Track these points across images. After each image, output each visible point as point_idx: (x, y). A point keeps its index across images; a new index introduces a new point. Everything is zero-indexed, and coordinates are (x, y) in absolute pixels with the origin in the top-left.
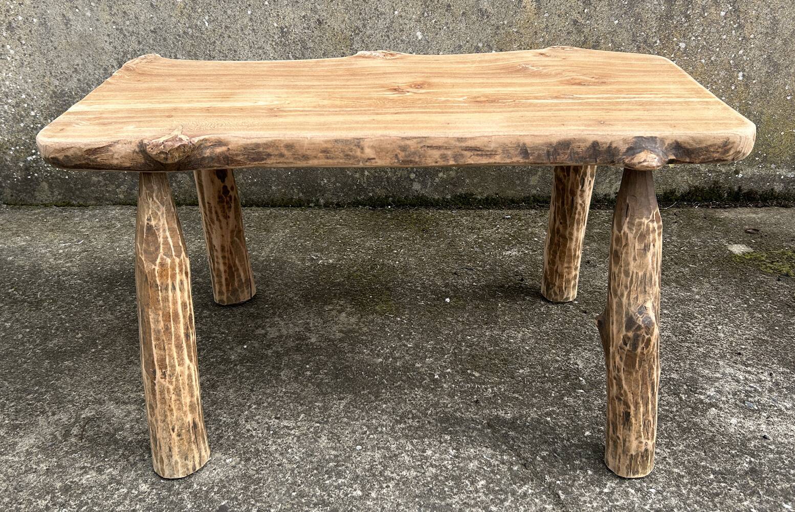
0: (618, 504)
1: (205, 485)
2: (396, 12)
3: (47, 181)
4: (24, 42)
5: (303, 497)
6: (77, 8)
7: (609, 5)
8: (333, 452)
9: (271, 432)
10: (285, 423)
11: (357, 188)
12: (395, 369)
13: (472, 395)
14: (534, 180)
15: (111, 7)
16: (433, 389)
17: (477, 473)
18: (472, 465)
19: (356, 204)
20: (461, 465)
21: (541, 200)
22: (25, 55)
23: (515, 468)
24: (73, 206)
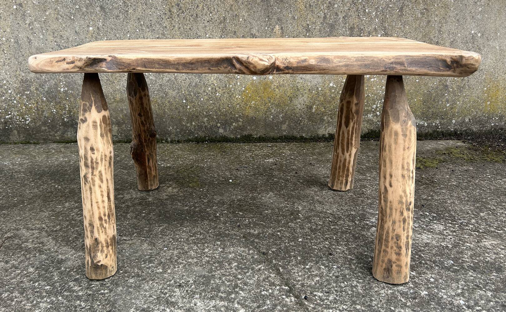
0: (314, 273)
1: (69, 268)
2: (207, 35)
3: (17, 130)
4: (5, 52)
5: (126, 273)
6: (35, 33)
7: (319, 31)
8: (150, 251)
10: (125, 238)
11: (189, 132)
12: (194, 212)
13: (237, 223)
14: (284, 127)
15: (54, 33)
16: (215, 220)
17: (233, 259)
18: (231, 256)
19: (188, 141)
20: (225, 256)
21: (289, 138)
22: (6, 59)
23: (256, 257)
24: (31, 143)
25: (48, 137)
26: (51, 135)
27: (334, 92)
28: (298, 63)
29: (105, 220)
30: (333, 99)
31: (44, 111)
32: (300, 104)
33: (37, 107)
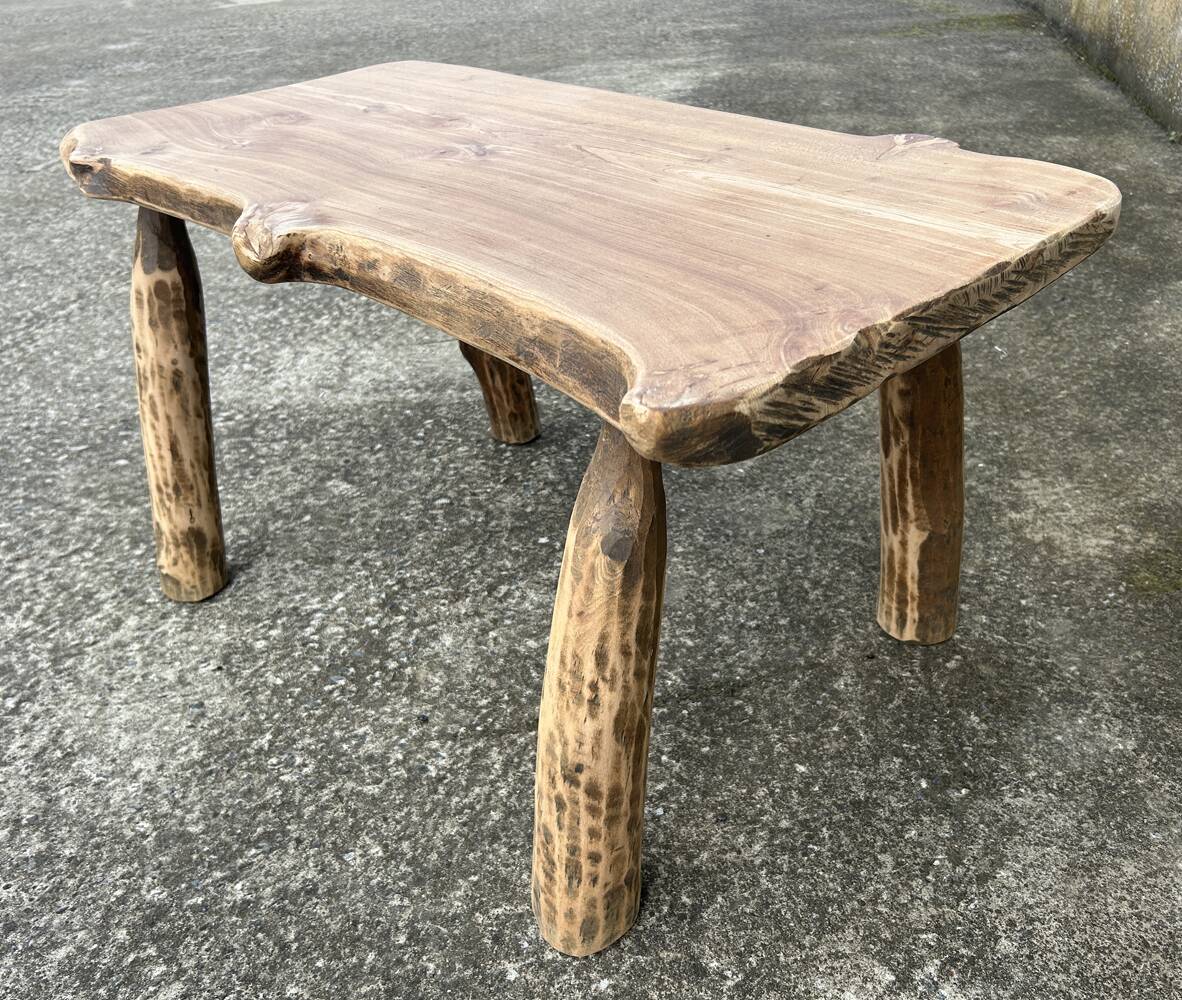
28: (361, 266)
29: (168, 495)
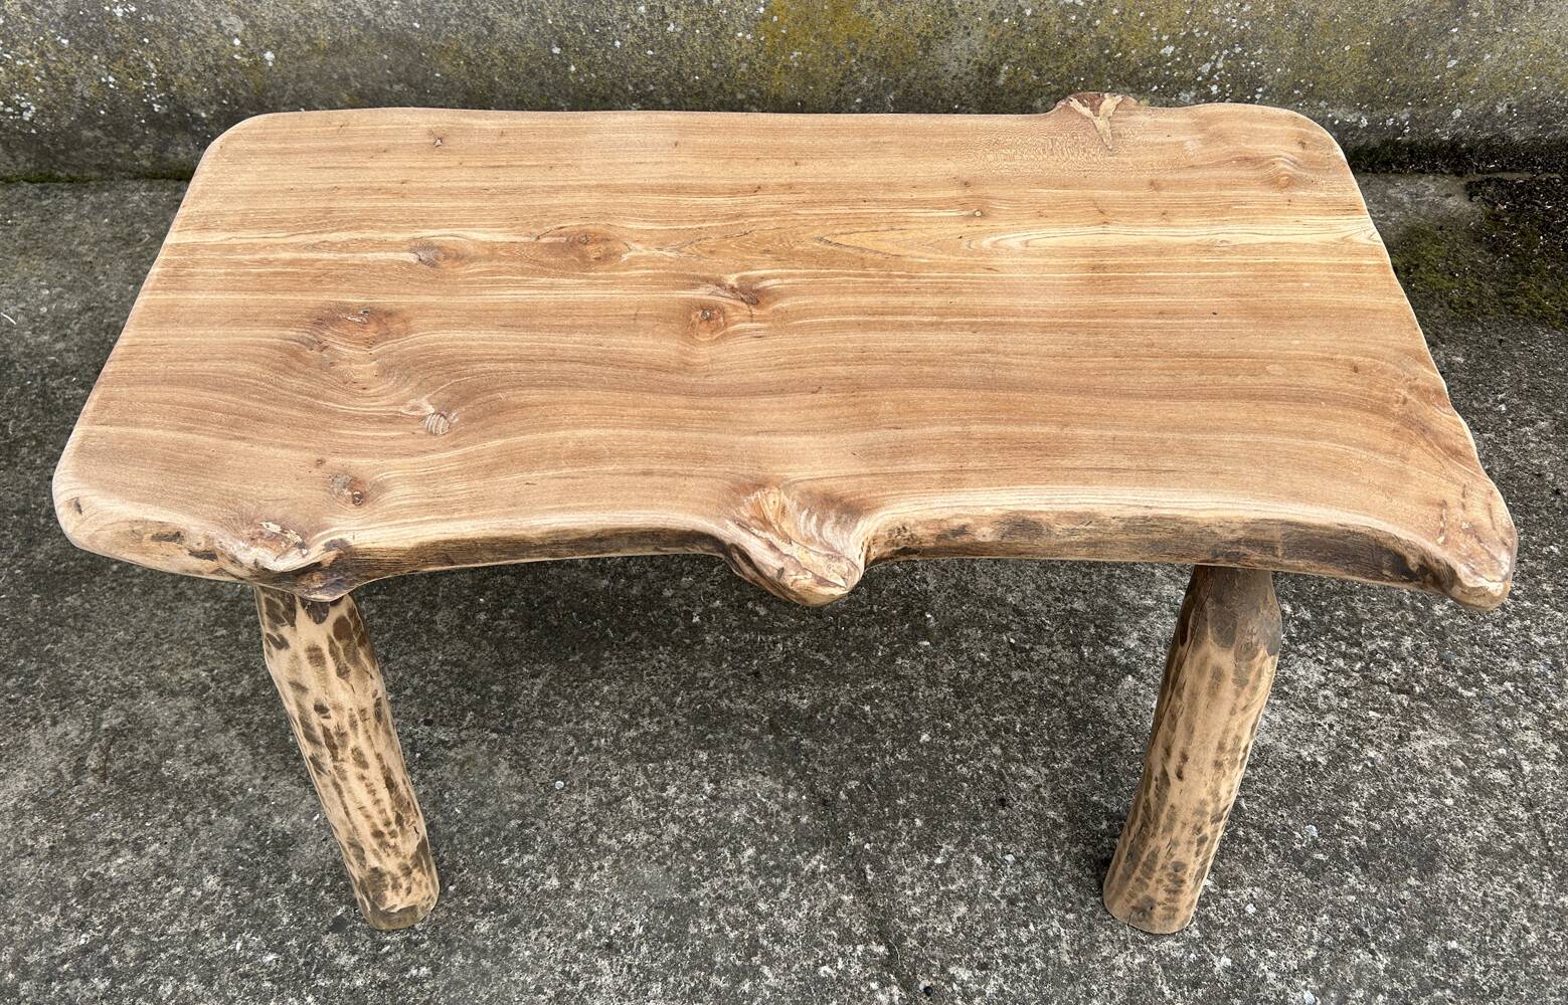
5: (465, 895)
8: (517, 797)
9: (418, 755)
10: (441, 734)
13: (750, 657)
16: (688, 646)
17: (744, 830)
18: (738, 816)
20: (721, 815)
23: (804, 820)
24: (58, 180)
25: (112, 161)
26: (120, 155)
27: (1077, 21)
28: (939, 537)
30: (1070, 45)
31: (74, 79)
32: (958, 59)
33: (47, 68)
